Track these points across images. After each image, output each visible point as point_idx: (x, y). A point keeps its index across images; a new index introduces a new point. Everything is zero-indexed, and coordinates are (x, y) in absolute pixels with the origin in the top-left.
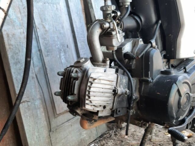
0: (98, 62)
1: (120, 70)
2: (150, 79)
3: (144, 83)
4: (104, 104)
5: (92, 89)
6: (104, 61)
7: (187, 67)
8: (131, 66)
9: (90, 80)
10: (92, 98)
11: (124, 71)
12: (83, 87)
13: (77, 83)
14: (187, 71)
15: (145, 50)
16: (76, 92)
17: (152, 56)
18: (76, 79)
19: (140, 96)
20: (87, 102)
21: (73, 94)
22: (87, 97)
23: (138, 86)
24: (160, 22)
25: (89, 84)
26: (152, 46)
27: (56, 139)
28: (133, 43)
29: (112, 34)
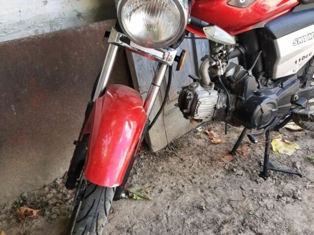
0: (206, 85)
1: (222, 90)
2: (243, 99)
3: (239, 100)
4: (206, 115)
5: (199, 108)
6: (210, 85)
7: (284, 83)
8: (231, 87)
9: (198, 103)
10: (199, 113)
11: (225, 91)
12: (194, 106)
13: (190, 102)
14: (284, 86)
15: (242, 78)
16: (189, 107)
17: (247, 83)
18: (190, 99)
19: (236, 108)
20: (195, 115)
21: (186, 108)
22: (195, 113)
23: (235, 101)
24: (261, 52)
25: (197, 105)
26: (248, 75)
27: (168, 121)
28: (236, 68)
29: (217, 68)
